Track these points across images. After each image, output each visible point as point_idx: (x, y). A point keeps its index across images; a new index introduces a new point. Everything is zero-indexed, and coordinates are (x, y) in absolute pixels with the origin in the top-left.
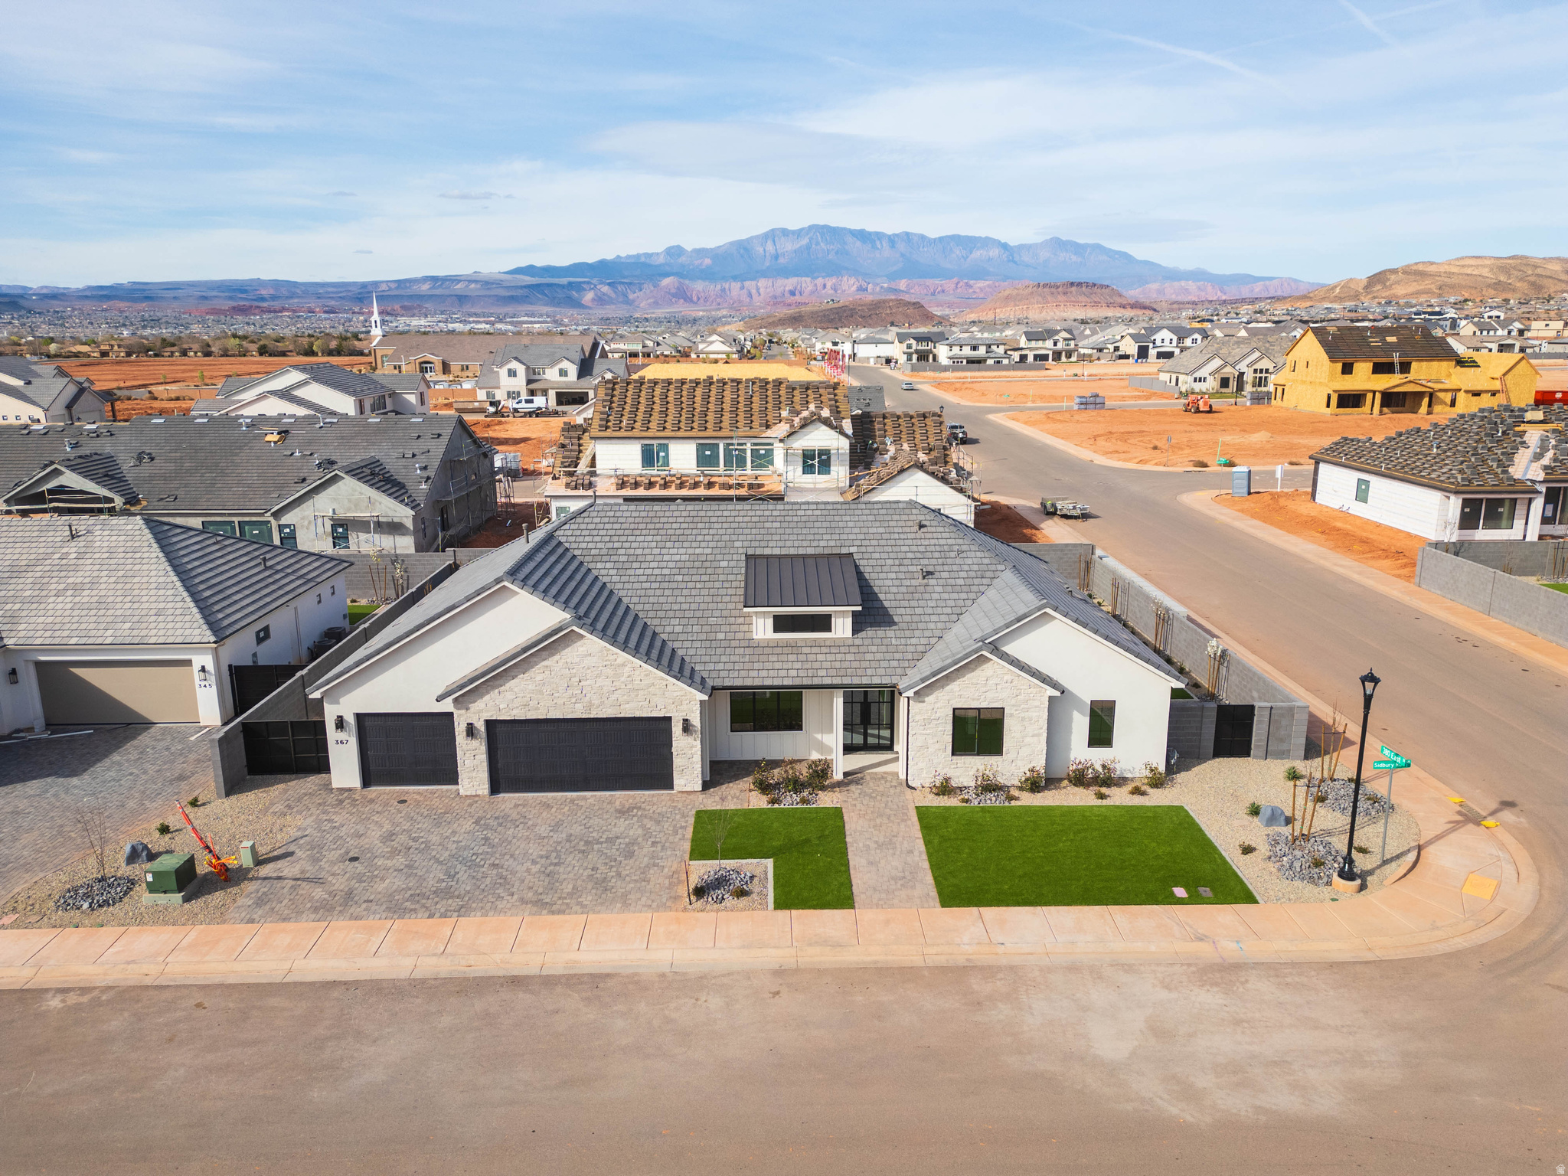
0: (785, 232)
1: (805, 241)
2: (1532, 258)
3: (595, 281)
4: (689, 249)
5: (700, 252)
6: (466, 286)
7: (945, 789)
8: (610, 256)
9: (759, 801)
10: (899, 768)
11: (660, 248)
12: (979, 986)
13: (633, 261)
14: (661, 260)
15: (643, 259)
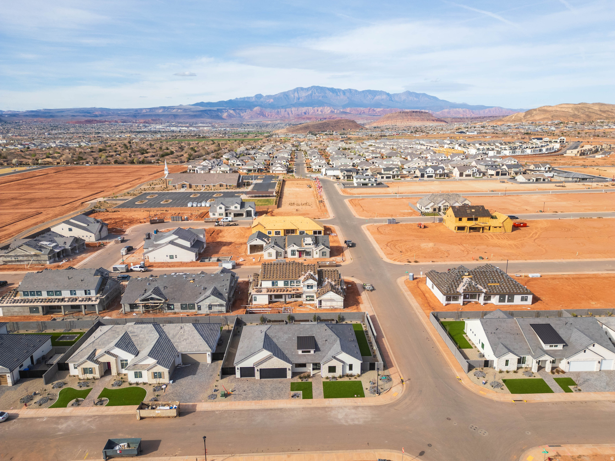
0: (302, 89)
1: (310, 92)
2: (588, 104)
3: (227, 108)
4: (265, 96)
5: (269, 97)
6: (177, 111)
7: (327, 378)
8: (233, 98)
9: (300, 381)
10: (320, 373)
11: (253, 95)
12: (327, 409)
13: (242, 100)
14: (254, 100)
15: (246, 100)
